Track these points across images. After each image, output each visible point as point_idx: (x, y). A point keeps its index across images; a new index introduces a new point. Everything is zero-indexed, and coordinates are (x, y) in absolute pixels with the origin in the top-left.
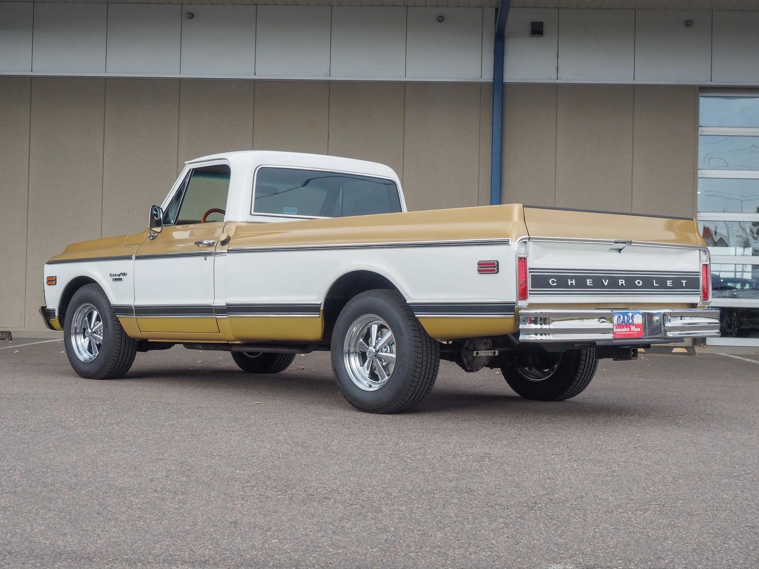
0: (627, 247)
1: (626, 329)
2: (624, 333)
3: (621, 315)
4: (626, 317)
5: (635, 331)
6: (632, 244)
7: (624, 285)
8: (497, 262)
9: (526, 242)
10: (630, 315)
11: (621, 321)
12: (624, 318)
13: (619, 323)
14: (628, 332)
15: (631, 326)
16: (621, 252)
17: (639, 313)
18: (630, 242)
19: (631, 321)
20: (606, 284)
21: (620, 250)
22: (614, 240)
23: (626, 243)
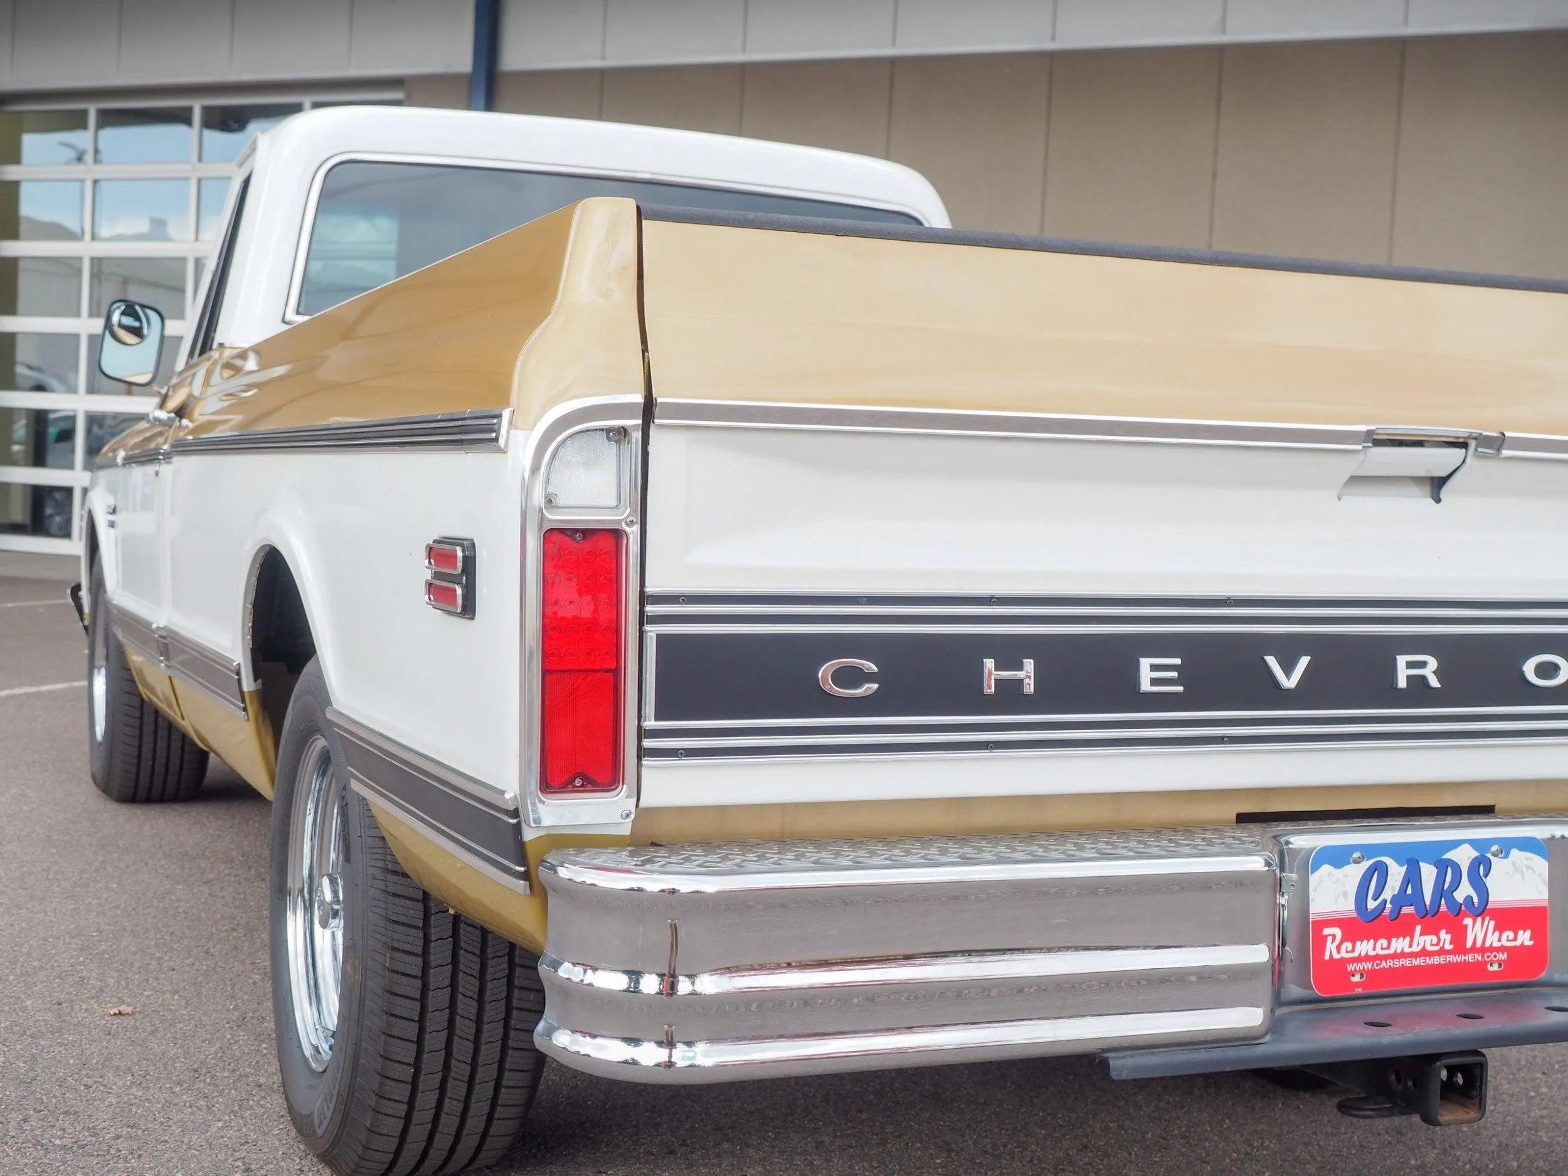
0: (1475, 467)
1: (1423, 941)
2: (1406, 962)
3: (1386, 860)
4: (1428, 873)
5: (1492, 949)
6: (1505, 453)
7: (1434, 682)
8: (470, 548)
9: (623, 432)
10: (1463, 856)
11: (1387, 894)
12: (1413, 877)
13: (1372, 904)
14: (1442, 952)
15: (1468, 921)
16: (1444, 493)
17: (1528, 845)
18: (1496, 444)
19: (1465, 891)
20: (1290, 682)
21: (1437, 485)
22: (1363, 428)
23: (1464, 445)
